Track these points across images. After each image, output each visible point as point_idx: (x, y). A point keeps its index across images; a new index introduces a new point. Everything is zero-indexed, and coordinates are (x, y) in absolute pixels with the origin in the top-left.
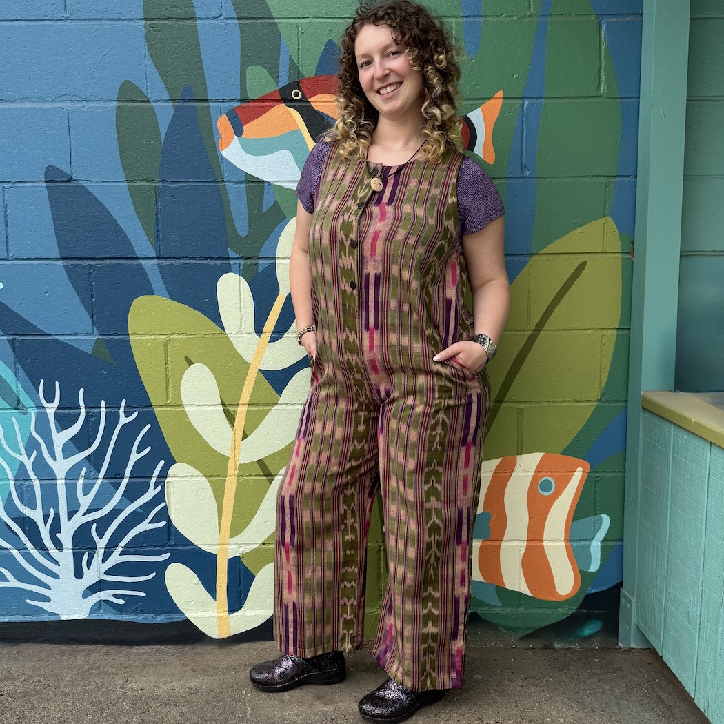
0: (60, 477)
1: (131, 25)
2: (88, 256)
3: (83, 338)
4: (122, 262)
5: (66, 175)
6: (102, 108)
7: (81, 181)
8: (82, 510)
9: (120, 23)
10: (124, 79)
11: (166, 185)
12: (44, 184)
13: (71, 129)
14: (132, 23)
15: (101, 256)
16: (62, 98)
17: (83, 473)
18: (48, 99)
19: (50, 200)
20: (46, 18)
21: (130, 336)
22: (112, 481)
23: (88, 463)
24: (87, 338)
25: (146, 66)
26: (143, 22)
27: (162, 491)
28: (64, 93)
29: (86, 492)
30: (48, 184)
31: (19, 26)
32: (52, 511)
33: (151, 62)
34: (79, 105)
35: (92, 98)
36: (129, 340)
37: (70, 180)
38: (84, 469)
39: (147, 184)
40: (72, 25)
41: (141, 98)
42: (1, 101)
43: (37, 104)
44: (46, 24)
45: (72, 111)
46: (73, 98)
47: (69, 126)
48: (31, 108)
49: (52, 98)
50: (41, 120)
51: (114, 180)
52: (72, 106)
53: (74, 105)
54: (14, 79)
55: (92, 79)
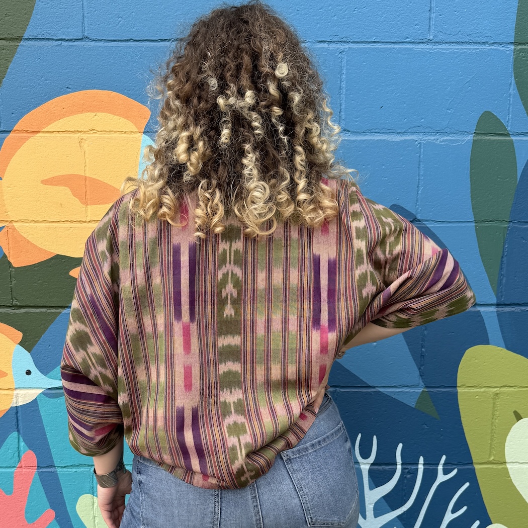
1: (499, 50)
3: (407, 390)
5: (411, 214)
6: (457, 141)
7: (425, 221)
9: (487, 47)
10: (485, 110)
11: (516, 225)
13: (421, 164)
14: (500, 48)
16: (415, 129)
18: (399, 131)
20: (408, 40)
21: (458, 388)
24: (412, 390)
25: (510, 95)
26: (512, 47)
28: (417, 124)
31: (376, 48)
33: (516, 91)
34: (433, 138)
35: (447, 130)
36: (457, 392)
37: (414, 220)
39: (496, 225)
40: (435, 49)
41: (501, 131)
42: (347, 132)
43: (386, 135)
44: (406, 47)
45: (424, 144)
46: (426, 130)
47: (419, 161)
48: (381, 140)
49: (404, 130)
50: (390, 154)
51: (461, 221)
52: (424, 138)
53: (427, 138)
54: (365, 108)
55: (449, 110)
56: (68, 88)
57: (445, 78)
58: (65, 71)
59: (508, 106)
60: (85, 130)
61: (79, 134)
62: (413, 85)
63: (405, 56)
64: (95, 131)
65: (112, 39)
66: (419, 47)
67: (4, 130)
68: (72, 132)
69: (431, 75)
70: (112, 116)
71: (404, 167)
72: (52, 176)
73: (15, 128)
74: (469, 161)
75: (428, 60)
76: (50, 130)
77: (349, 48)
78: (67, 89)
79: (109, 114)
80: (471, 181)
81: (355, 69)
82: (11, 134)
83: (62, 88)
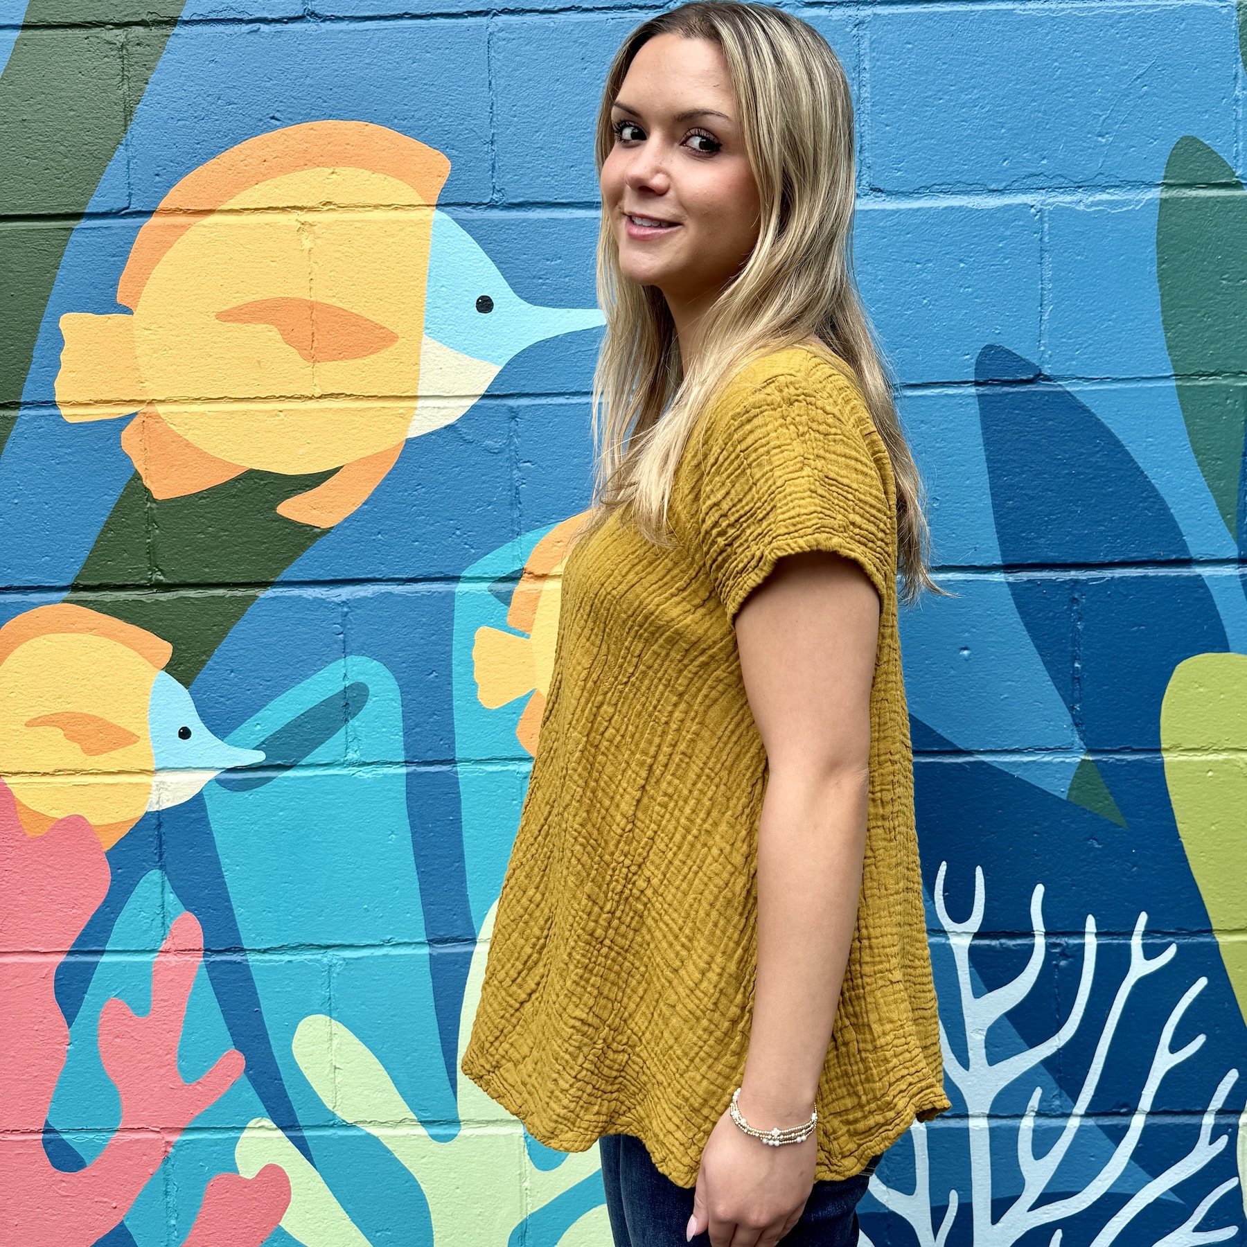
0: (978, 1111)
2: (1070, 561)
3: (1047, 759)
4: (1151, 572)
5: (1028, 365)
6: (1125, 203)
7: (1063, 378)
8: (1031, 1194)
10: (1184, 133)
12: (973, 390)
13: (1046, 255)
15: (1101, 558)
16: (1028, 181)
17: (1034, 1103)
18: (993, 187)
19: (985, 428)
21: (1164, 754)
22: (1107, 1121)
23: (1048, 1078)
24: (1058, 759)
27: (1231, 1148)
28: (1033, 171)
29: (1040, 1150)
30: (981, 389)
31: (935, 14)
32: (954, 1198)
34: (1068, 198)
35: (1101, 180)
36: (1162, 763)
37: (1038, 377)
38: (1038, 1093)
39: (1224, 382)
40: (1063, 10)
41: (1223, 178)
42: (879, 194)
43: (966, 197)
44: (999, 8)
45: (1050, 212)
46: (1055, 182)
47: (1041, 250)
48: (953, 208)
49: (1004, 184)
50: (975, 237)
51: (1144, 376)
52: (1051, 200)
53: (1055, 199)
54: (915, 141)
55: (1103, 136)
56: (273, 118)
57: (1089, 70)
58: (269, 84)
59: (1234, 123)
60: (309, 205)
61: (299, 212)
62: (1018, 86)
63: (998, 28)
64: (332, 207)
65: (367, 14)
66: (1028, 7)
67: (139, 209)
68: (284, 209)
69: (1056, 64)
70: (368, 173)
71: (1008, 264)
72: (238, 304)
73: (162, 205)
74: (1154, 246)
75: (1047, 34)
76: (236, 207)
77: (875, 14)
78: (274, 121)
79: (362, 170)
80: (1161, 288)
81: (891, 59)
82: (154, 220)
83: (261, 120)
